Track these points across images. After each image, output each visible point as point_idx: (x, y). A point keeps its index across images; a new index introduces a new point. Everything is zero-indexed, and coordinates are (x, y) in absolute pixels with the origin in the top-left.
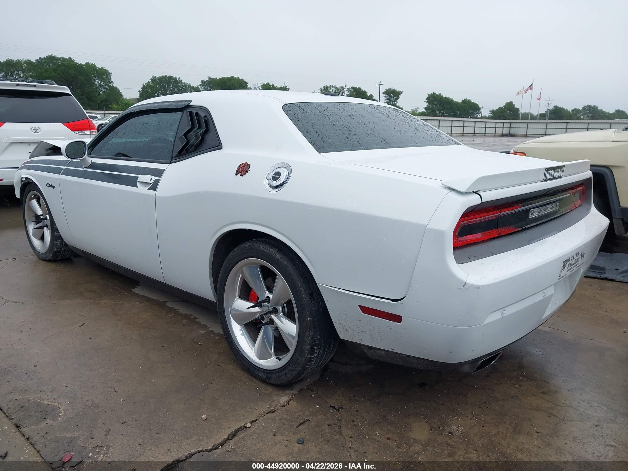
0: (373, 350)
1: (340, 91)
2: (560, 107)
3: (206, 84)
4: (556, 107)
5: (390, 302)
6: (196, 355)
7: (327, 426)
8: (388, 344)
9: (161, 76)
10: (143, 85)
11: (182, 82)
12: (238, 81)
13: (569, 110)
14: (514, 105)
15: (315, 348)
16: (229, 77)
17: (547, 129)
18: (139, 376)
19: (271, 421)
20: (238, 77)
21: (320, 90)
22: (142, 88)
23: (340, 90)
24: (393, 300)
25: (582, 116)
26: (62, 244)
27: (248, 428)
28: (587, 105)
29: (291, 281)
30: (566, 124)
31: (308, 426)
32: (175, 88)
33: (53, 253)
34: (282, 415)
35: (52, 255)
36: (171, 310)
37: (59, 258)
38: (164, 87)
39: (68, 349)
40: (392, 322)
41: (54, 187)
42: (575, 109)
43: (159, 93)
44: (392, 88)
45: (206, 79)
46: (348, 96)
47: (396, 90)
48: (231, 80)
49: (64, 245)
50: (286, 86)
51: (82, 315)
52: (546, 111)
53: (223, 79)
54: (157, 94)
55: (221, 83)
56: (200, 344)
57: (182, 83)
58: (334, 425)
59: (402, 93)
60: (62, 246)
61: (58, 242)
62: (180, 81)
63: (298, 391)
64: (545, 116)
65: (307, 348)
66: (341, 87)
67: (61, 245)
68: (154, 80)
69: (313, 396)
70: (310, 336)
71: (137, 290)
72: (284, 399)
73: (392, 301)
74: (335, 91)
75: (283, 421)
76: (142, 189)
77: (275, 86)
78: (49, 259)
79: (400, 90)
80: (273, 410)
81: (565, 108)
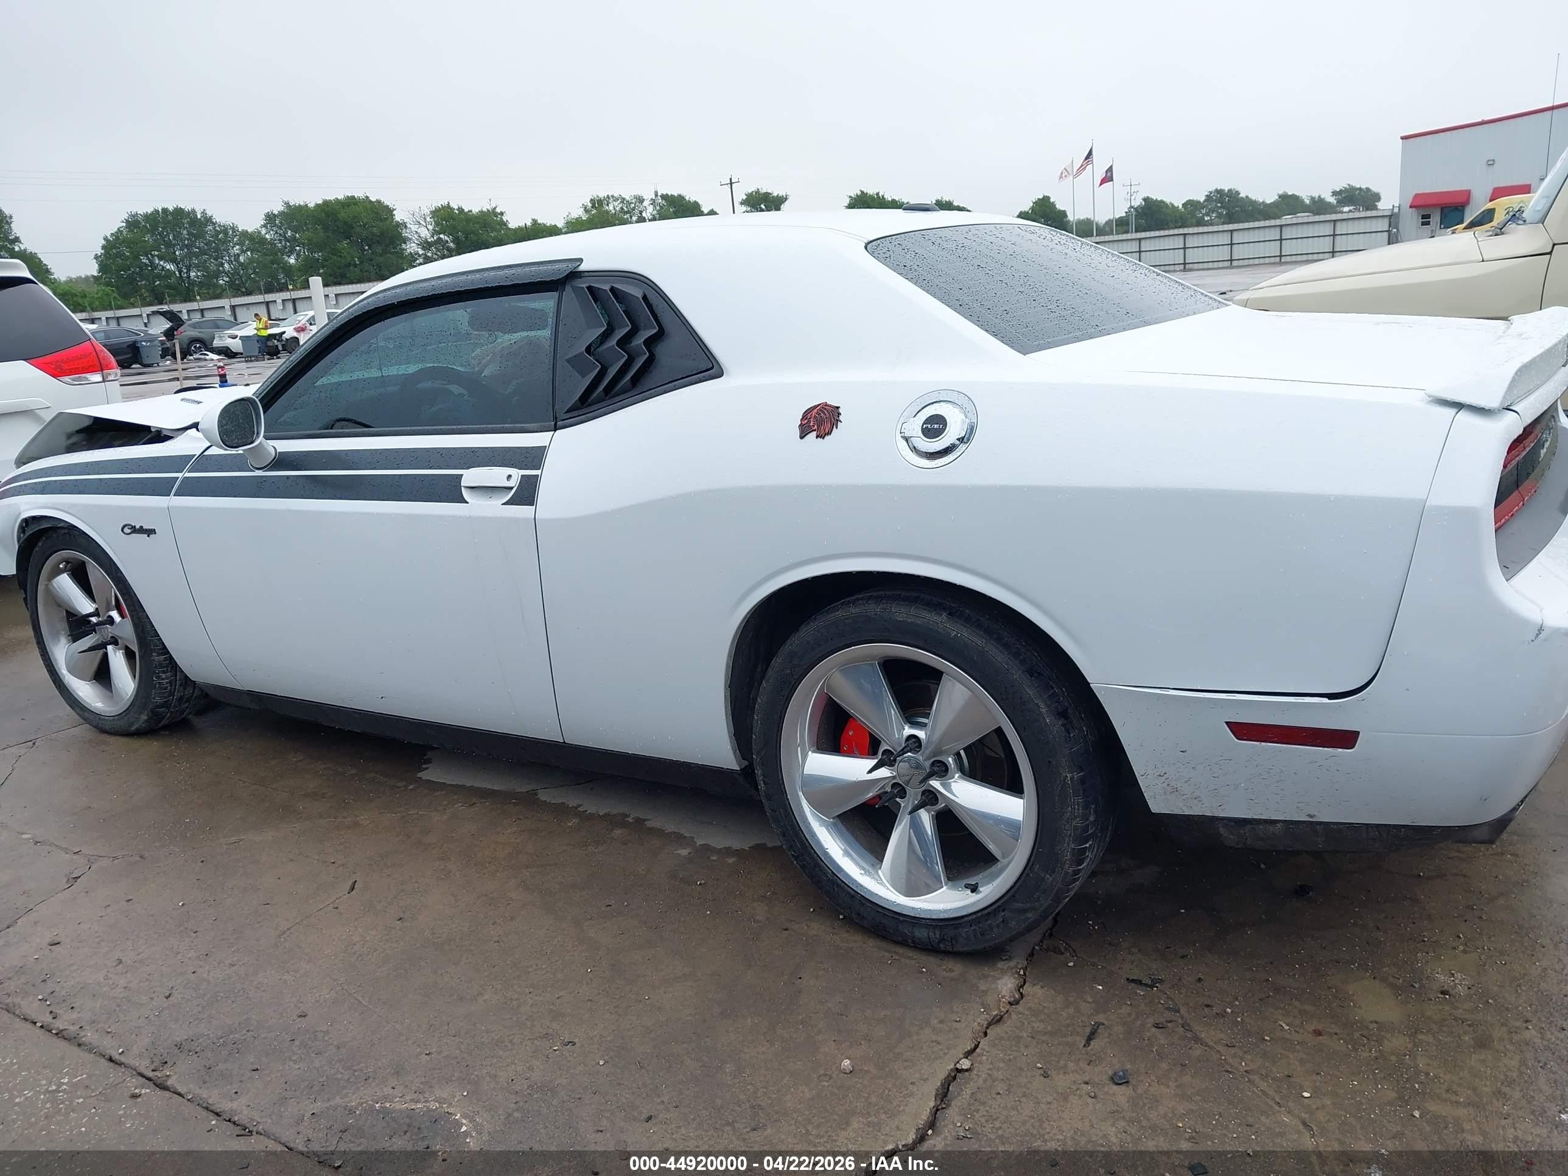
0: (1249, 826)
1: (634, 209)
2: (1156, 200)
3: (281, 223)
4: (1146, 200)
5: (1325, 700)
6: (708, 912)
7: (1154, 1030)
8: (1299, 805)
9: (152, 210)
10: (106, 239)
11: (214, 221)
12: (369, 206)
13: (1176, 205)
14: (1053, 205)
15: (1088, 846)
16: (341, 197)
17: (1142, 254)
18: (600, 994)
19: (1014, 1043)
20: (367, 197)
21: (582, 209)
22: (103, 247)
23: (633, 205)
24: (1331, 696)
25: (1208, 214)
26: (174, 683)
27: (967, 1070)
28: (1214, 189)
29: (1006, 688)
30: (1182, 237)
31: (1109, 1038)
32: (196, 239)
33: (151, 710)
34: (1029, 1023)
35: (148, 715)
36: (561, 811)
37: (164, 722)
38: (164, 241)
39: (360, 955)
40: (1326, 749)
41: (150, 532)
42: (1190, 200)
43: (153, 256)
44: (760, 190)
45: (278, 208)
46: (654, 219)
47: (771, 194)
48: (349, 206)
49: (180, 686)
50: (495, 208)
51: (334, 863)
52: (1126, 212)
53: (328, 206)
54: (148, 259)
55: (323, 215)
56: (700, 884)
57: (214, 224)
58: (1169, 1024)
59: (786, 199)
60: (175, 688)
61: (163, 679)
62: (208, 220)
63: (1027, 959)
64: (1128, 224)
65: (1067, 848)
66: (635, 197)
67: (171, 686)
68: (133, 223)
69: (1071, 964)
70: (1076, 817)
71: (431, 774)
72: (1006, 985)
73: (1329, 699)
74: (622, 208)
75: (1044, 1038)
76: (476, 506)
77: (466, 210)
78: (137, 729)
79: (782, 193)
80: (997, 1015)
81: (1168, 200)
